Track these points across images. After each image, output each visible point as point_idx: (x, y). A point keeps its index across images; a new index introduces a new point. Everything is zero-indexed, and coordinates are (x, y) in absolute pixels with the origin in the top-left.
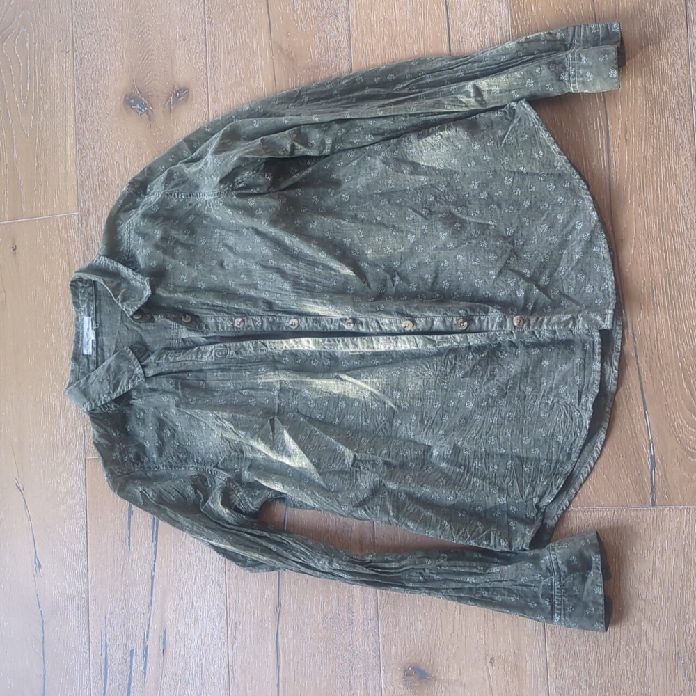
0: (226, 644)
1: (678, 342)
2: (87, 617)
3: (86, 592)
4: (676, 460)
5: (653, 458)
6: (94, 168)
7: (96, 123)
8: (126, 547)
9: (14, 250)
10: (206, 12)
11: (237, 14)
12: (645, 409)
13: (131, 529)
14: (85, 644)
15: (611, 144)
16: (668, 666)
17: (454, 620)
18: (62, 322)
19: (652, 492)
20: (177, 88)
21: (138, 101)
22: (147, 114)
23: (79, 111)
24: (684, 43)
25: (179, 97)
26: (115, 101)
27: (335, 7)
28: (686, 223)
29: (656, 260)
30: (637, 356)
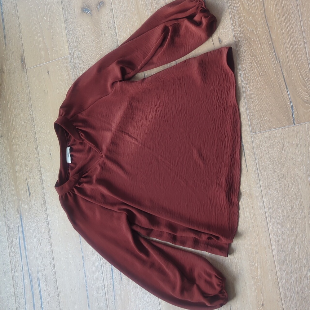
1: (296, 61)
4: (301, 106)
5: (292, 106)
6: (74, 37)
7: (72, 21)
9: (48, 73)
12: (287, 89)
19: (293, 119)
20: (100, 2)
21: (86, 9)
22: (90, 13)
23: (65, 17)
25: (101, 5)
26: (78, 11)
28: (294, 16)
29: (284, 32)
30: (281, 69)
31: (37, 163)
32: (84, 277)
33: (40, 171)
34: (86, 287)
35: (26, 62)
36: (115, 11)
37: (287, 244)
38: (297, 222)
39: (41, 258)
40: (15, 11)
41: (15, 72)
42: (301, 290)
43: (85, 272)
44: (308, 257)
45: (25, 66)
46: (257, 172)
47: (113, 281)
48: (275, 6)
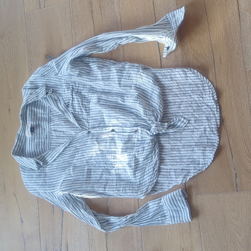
0: (89, 247)
1: (243, 133)
2: (40, 239)
3: (39, 230)
4: (244, 175)
5: (236, 174)
8: (52, 214)
10: (72, 25)
11: (83, 25)
12: (232, 157)
13: (54, 207)
14: (40, 249)
16: (245, 249)
17: (169, 236)
19: (237, 186)
21: (50, 57)
24: (239, 27)
26: (42, 57)
27: (117, 20)
28: (243, 90)
29: (233, 104)
30: (228, 138)
46: (199, 231)
48: (226, 79)
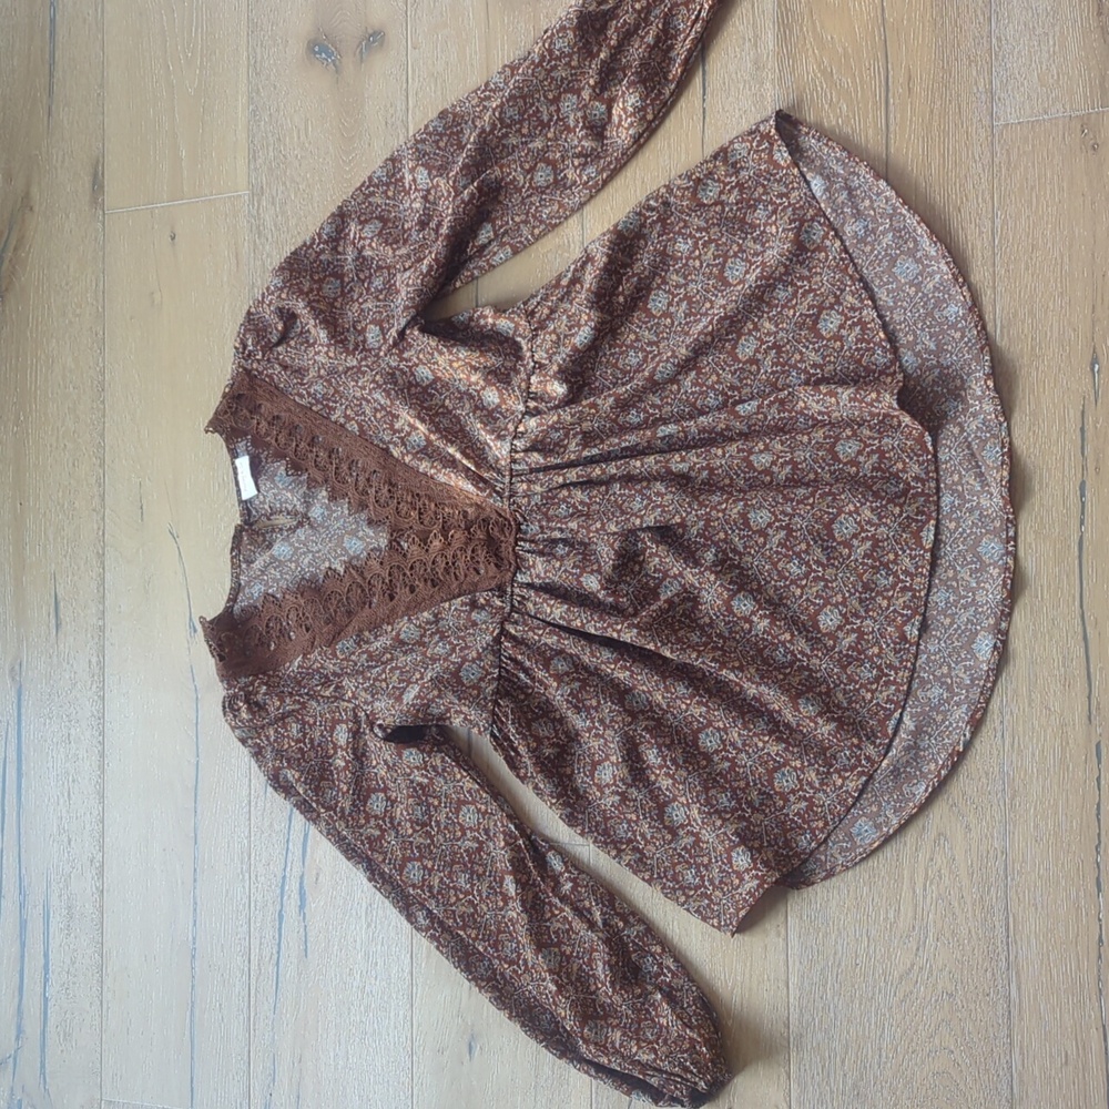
6: (270, 135)
7: (272, 78)
9: (173, 238)
15: (890, 95)
18: (227, 329)
20: (370, 31)
21: (323, 49)
22: (334, 65)
23: (252, 62)
25: (374, 42)
26: (296, 49)
28: (977, 196)
31: (96, 527)
32: (191, 924)
33: (101, 556)
34: (193, 957)
35: (106, 189)
36: (414, 71)
37: (836, 932)
38: (878, 867)
39: (66, 840)
40: (96, 10)
41: (68, 217)
42: (855, 1086)
43: (195, 910)
44: (892, 985)
45: (103, 200)
47: (278, 952)
